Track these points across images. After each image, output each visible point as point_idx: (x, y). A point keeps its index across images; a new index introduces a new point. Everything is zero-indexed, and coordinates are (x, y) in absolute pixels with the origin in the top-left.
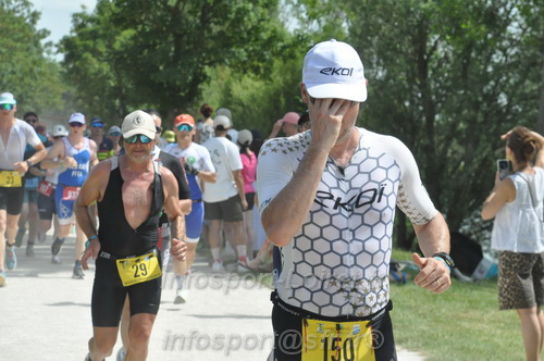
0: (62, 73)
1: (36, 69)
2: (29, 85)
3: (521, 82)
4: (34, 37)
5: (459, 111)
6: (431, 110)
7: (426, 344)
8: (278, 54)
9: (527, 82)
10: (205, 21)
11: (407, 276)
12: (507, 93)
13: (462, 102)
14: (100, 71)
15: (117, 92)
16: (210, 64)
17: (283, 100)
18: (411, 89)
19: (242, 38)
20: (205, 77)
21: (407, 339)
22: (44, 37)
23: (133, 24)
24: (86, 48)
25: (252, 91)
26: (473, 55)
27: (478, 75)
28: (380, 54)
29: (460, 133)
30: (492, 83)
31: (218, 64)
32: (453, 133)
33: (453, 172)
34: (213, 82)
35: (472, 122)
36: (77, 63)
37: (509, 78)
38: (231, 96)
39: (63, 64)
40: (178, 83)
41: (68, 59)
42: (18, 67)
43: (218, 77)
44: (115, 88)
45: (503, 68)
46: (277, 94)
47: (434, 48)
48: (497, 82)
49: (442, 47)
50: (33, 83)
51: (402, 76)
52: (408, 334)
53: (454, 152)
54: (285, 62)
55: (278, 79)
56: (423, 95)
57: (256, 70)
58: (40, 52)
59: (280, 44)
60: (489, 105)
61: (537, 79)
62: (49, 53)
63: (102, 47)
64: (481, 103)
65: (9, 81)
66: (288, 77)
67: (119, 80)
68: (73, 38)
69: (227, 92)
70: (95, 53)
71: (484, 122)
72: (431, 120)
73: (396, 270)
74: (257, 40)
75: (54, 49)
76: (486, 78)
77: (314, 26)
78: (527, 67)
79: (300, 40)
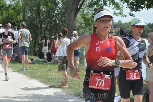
3: (62, 17)
5: (48, 24)
6: (41, 23)
7: (40, 78)
8: (4, 9)
9: (63, 17)
11: (36, 62)
12: (58, 20)
13: (48, 22)
17: (6, 20)
18: (36, 19)
26: (51, 11)
27: (52, 16)
28: (29, 10)
29: (48, 29)
30: (55, 17)
32: (46, 29)
35: (51, 26)
37: (59, 16)
45: (58, 14)
46: (5, 19)
47: (42, 9)
48: (56, 17)
49: (43, 9)
51: (34, 15)
52: (35, 76)
53: (47, 33)
54: (6, 11)
55: (5, 15)
56: (39, 20)
59: (5, 7)
60: (54, 23)
61: (65, 17)
64: (53, 22)
66: (7, 15)
71: (53, 27)
72: (41, 26)
76: (54, 16)
77: (13, 3)
78: (63, 14)
79: (10, 6)
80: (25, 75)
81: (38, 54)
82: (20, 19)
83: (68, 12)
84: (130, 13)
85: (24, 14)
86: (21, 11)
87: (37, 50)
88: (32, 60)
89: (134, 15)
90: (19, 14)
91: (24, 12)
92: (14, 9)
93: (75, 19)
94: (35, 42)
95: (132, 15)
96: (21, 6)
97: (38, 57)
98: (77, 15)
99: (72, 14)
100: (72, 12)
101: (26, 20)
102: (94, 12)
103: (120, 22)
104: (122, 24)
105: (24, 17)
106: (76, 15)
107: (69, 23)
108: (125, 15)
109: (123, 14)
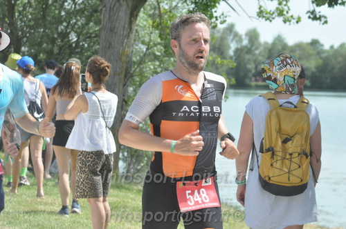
3: (87, 24)
5: (40, 44)
7: (10, 223)
9: (91, 24)
12: (76, 32)
13: (42, 38)
27: (54, 17)
29: (40, 62)
30: (65, 24)
35: (50, 53)
37: (77, 20)
45: (73, 13)
48: (69, 23)
56: (11, 31)
60: (62, 41)
61: (98, 22)
64: (56, 39)
71: (58, 54)
72: (18, 51)
76: (59, 20)
78: (91, 13)
83: (108, 5)
84: (313, 12)
89: (325, 17)
93: (131, 29)
95: (319, 19)
98: (137, 16)
99: (122, 14)
100: (121, 5)
102: (193, 6)
103: (279, 39)
104: (285, 46)
106: (133, 14)
107: (110, 44)
108: (295, 16)
109: (290, 14)
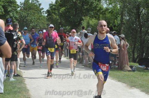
0: (47, 18)
1: (40, 18)
2: (39, 22)
4: (40, 10)
6: (141, 27)
8: (101, 13)
10: (83, 5)
14: (56, 18)
15: (60, 23)
16: (84, 16)
18: (136, 22)
19: (92, 9)
20: (83, 19)
21: (136, 86)
22: (42, 10)
23: (65, 6)
24: (53, 12)
25: (94, 22)
28: (128, 13)
31: (86, 16)
32: (147, 33)
33: (147, 43)
34: (85, 21)
36: (50, 16)
38: (89, 24)
39: (47, 16)
40: (76, 21)
41: (48, 15)
42: (36, 17)
43: (86, 19)
44: (60, 22)
47: (142, 11)
49: (144, 11)
50: (39, 21)
51: (134, 18)
53: (147, 38)
54: (103, 15)
57: (96, 18)
58: (41, 14)
59: (102, 11)
62: (43, 14)
63: (57, 12)
65: (34, 21)
67: (61, 20)
68: (49, 10)
69: (88, 23)
70: (55, 13)
73: (132, 68)
74: (96, 10)
75: (45, 13)
77: (111, 6)
79: (107, 9)
80: (124, 84)
81: (137, 60)
82: (118, 23)
85: (122, 17)
86: (119, 14)
87: (137, 56)
88: (131, 67)
90: (117, 18)
91: (122, 15)
92: (111, 12)
94: (134, 47)
96: (119, 9)
97: (137, 64)
101: (124, 24)
105: (122, 21)
